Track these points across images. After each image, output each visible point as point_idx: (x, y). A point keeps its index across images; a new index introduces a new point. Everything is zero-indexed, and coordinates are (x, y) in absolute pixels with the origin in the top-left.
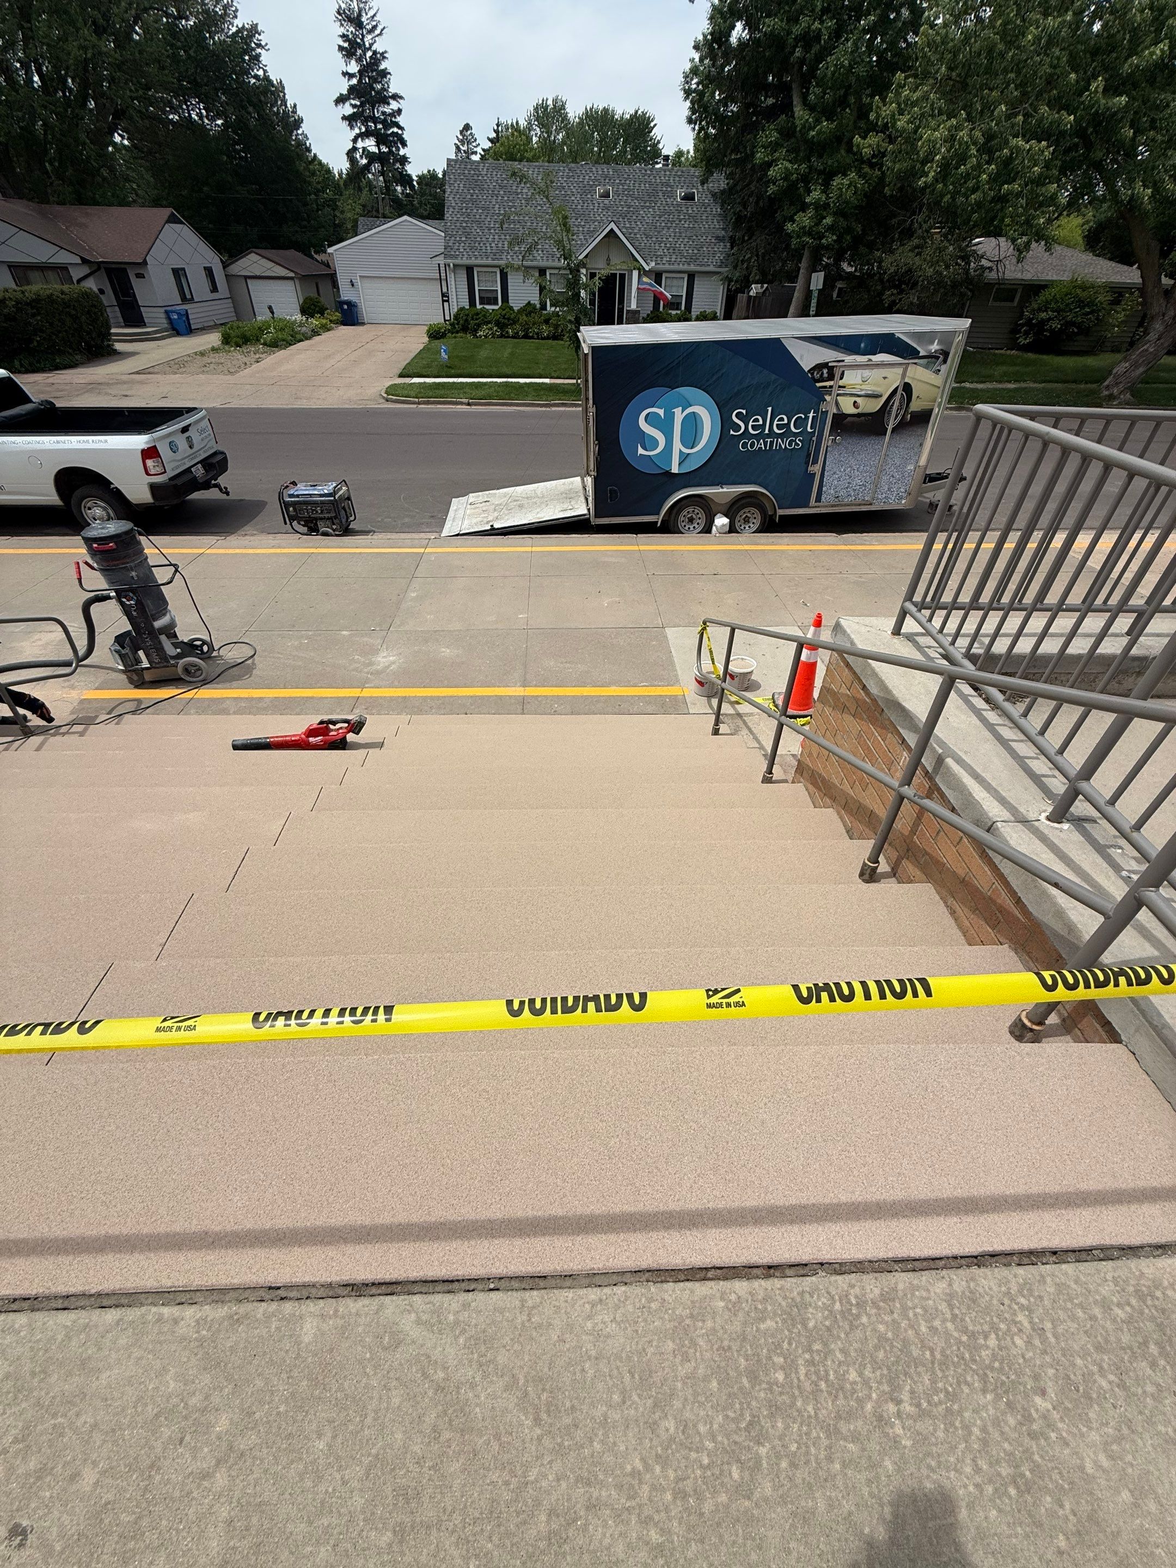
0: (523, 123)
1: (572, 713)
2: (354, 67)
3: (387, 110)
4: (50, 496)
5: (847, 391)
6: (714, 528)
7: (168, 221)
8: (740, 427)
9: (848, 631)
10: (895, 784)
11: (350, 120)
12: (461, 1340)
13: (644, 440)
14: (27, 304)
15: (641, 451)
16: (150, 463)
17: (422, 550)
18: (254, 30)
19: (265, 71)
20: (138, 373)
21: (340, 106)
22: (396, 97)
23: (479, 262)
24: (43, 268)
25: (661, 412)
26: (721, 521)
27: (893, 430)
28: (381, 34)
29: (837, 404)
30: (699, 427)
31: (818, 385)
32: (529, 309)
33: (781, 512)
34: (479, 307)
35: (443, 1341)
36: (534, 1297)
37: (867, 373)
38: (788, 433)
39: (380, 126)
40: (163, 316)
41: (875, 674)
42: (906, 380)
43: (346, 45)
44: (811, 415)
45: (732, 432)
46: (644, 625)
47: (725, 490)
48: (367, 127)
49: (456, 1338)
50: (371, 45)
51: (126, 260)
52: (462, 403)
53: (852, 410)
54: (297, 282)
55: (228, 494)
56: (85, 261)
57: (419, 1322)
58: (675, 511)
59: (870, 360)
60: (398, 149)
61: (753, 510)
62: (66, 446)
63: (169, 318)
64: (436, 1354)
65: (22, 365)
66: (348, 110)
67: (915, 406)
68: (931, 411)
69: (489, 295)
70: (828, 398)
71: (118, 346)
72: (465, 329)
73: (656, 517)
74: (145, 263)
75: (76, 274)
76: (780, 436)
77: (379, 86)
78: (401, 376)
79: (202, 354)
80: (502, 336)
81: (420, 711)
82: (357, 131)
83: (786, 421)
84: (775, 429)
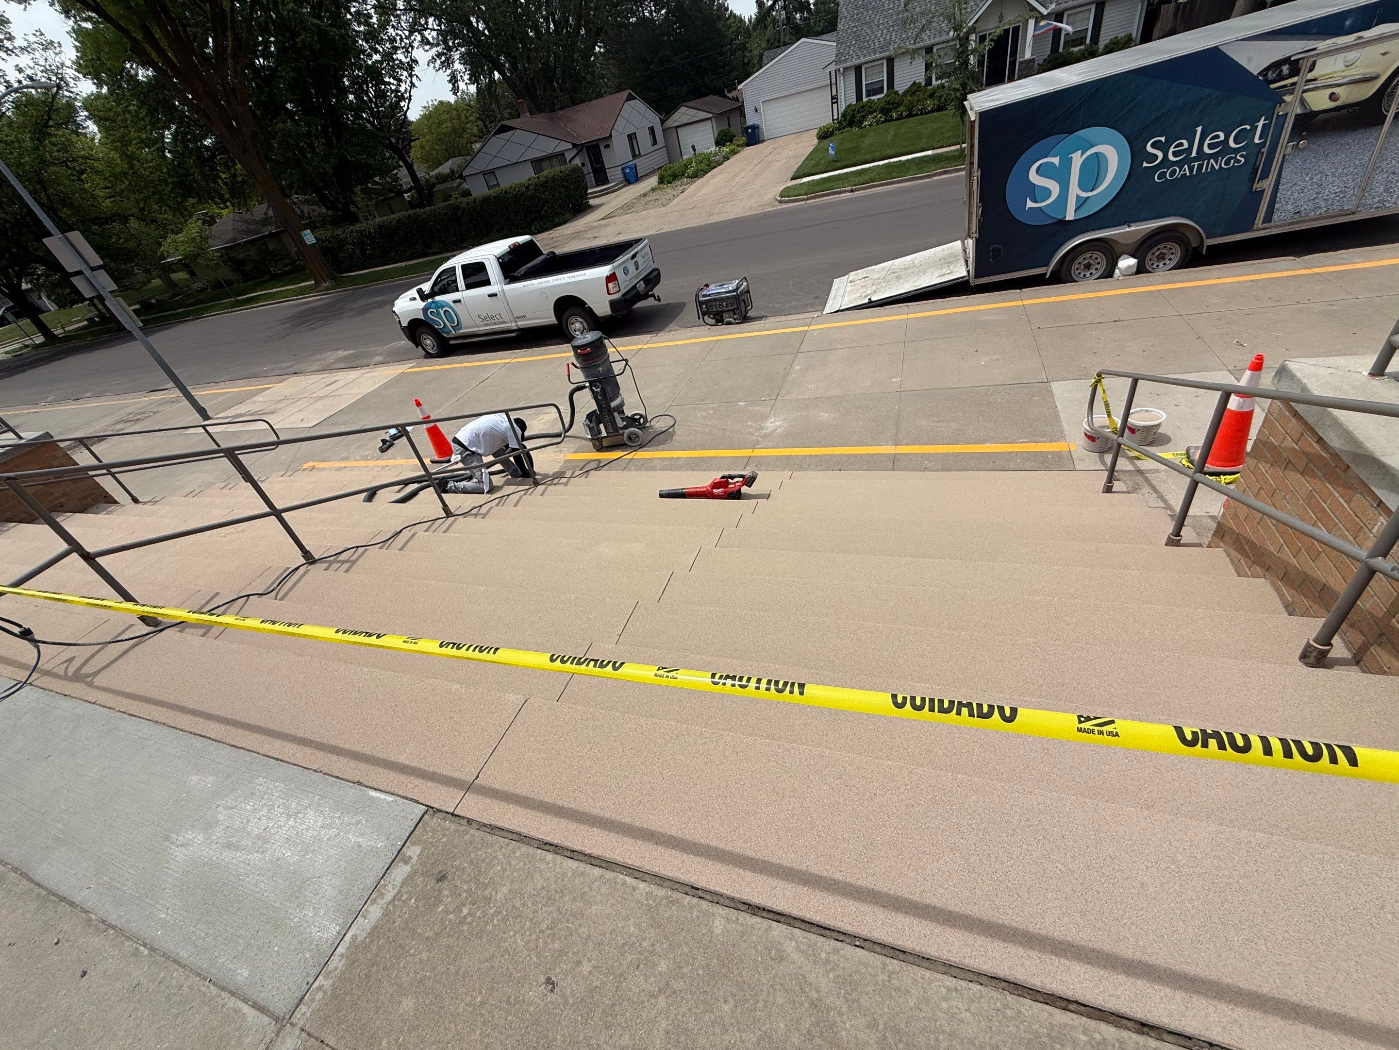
1: (943, 470)
4: (550, 318)
5: (1319, 83)
6: (1117, 271)
7: (627, 100)
8: (1156, 157)
9: (1299, 375)
10: (1363, 554)
12: (831, 975)
13: (1034, 192)
14: (541, 185)
15: (1030, 204)
16: (611, 285)
17: (806, 328)
20: (603, 219)
23: (868, 59)
24: (549, 158)
25: (1056, 161)
26: (1127, 263)
29: (1303, 102)
30: (1103, 166)
31: (1272, 86)
32: (914, 89)
33: (1210, 242)
34: (865, 99)
35: (817, 971)
36: (894, 964)
37: (1352, 55)
38: (1225, 151)
40: (620, 172)
41: (1337, 424)
44: (1260, 124)
45: (1145, 165)
46: (1025, 381)
47: (1133, 228)
49: (828, 972)
51: (599, 137)
52: (846, 191)
53: (1328, 105)
54: (713, 119)
55: (659, 300)
56: (574, 145)
57: (798, 949)
58: (1068, 259)
59: (1361, 37)
61: (1169, 245)
62: (563, 282)
63: (624, 173)
64: (811, 977)
65: (536, 229)
69: (876, 86)
70: (1288, 98)
71: (592, 202)
72: (851, 124)
73: (1045, 268)
74: (611, 136)
75: (568, 157)
76: (1214, 156)
78: (793, 179)
79: (645, 195)
80: (886, 121)
81: (801, 468)
83: (1222, 137)
84: (1206, 150)
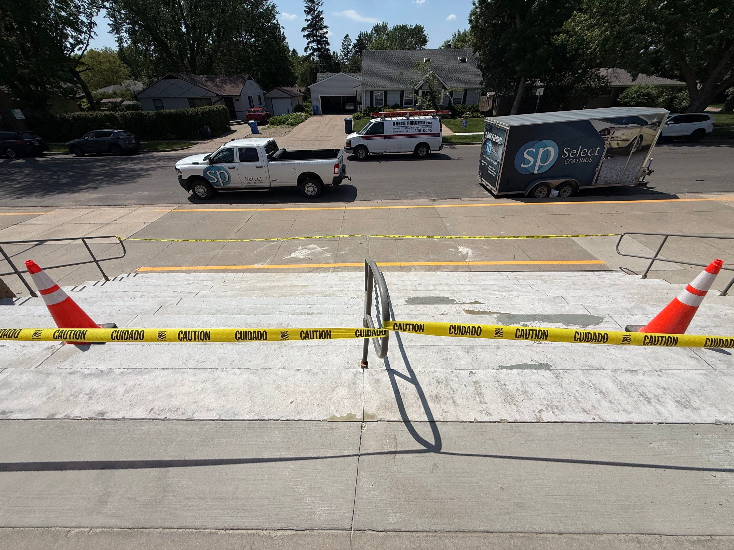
0: (369, 33)
2: (310, 17)
3: (322, 32)
5: (615, 139)
6: (551, 195)
7: (248, 79)
8: (566, 154)
11: (307, 36)
13: (525, 161)
15: (523, 165)
17: (434, 207)
18: (274, 7)
19: (277, 21)
21: (303, 32)
22: (326, 27)
23: (376, 89)
24: (200, 99)
25: (534, 150)
26: (554, 192)
27: (633, 153)
28: (321, 5)
29: (610, 144)
30: (549, 155)
31: (602, 137)
32: (396, 106)
33: (580, 188)
34: (374, 106)
37: (624, 131)
38: (587, 156)
39: (319, 38)
42: (641, 134)
43: (308, 10)
44: (598, 149)
45: (563, 157)
47: (556, 181)
48: (314, 39)
50: (317, 9)
51: (233, 94)
53: (616, 146)
54: (292, 99)
56: (218, 95)
59: (626, 127)
60: (326, 46)
61: (568, 187)
66: (306, 33)
67: (644, 143)
68: (651, 145)
69: (379, 102)
70: (606, 142)
73: (526, 191)
74: (240, 95)
75: (213, 101)
76: (583, 157)
77: (319, 24)
82: (309, 40)
83: (586, 152)
84: (582, 155)
